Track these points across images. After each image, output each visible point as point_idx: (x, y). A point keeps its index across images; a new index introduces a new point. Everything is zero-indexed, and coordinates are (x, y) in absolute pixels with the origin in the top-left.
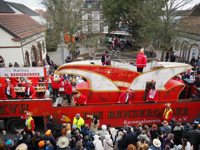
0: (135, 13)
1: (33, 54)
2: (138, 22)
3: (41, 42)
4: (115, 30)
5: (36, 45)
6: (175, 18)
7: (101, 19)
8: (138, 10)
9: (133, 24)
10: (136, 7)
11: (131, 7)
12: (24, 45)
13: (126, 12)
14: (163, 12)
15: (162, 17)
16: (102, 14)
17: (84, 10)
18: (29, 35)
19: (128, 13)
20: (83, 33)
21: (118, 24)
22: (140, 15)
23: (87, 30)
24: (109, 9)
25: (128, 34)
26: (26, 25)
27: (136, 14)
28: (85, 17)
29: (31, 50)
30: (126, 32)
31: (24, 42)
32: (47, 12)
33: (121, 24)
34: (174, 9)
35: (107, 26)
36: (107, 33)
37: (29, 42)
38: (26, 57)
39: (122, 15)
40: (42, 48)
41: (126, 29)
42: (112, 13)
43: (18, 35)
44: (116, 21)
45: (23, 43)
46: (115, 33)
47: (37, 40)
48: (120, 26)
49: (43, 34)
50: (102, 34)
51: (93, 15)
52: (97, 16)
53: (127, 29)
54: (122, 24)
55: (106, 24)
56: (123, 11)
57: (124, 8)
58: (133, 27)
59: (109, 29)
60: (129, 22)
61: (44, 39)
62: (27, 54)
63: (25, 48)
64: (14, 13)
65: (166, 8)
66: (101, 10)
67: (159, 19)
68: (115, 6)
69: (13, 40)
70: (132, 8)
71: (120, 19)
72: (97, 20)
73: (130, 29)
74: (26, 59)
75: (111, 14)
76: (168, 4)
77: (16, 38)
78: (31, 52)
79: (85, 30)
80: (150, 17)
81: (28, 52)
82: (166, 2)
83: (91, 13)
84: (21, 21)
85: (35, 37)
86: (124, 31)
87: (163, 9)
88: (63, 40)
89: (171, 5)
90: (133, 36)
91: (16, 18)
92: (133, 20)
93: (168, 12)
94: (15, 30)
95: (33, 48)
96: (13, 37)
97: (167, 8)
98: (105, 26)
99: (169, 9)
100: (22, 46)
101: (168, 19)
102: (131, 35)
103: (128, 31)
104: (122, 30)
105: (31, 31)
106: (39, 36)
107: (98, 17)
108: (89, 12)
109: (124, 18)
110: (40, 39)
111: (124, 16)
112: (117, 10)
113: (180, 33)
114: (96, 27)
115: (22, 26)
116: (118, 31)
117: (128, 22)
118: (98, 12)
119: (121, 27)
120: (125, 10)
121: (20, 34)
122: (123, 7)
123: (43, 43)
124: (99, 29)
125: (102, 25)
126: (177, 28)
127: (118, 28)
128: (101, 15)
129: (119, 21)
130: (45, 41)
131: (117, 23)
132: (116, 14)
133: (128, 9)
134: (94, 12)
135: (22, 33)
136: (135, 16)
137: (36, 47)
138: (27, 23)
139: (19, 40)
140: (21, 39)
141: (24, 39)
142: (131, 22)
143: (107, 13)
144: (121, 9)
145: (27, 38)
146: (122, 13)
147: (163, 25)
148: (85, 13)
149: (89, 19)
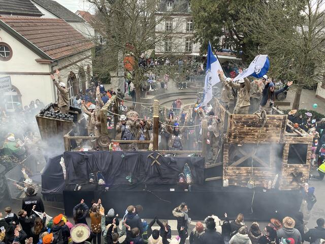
0: (249, 20)
1: (71, 87)
2: (254, 36)
3: (86, 68)
5: (76, 71)
7: (187, 30)
8: (255, 16)
9: (245, 41)
10: (252, 9)
11: (244, 10)
13: (233, 19)
14: (303, 18)
15: (299, 29)
16: (190, 22)
17: (161, 14)
18: (65, 54)
19: (236, 20)
20: (156, 53)
21: (218, 40)
22: (258, 24)
23: (163, 49)
24: (202, 13)
25: (235, 58)
26: (61, 37)
27: (251, 23)
28: (161, 27)
29: (68, 80)
30: (232, 54)
31: (56, 65)
33: (223, 39)
34: (323, 13)
35: (199, 43)
36: (198, 54)
37: (66, 67)
39: (226, 24)
40: (87, 78)
41: (232, 48)
42: (208, 21)
43: (47, 54)
44: (214, 34)
47: (79, 64)
48: (221, 44)
49: (89, 53)
50: (189, 56)
51: (174, 24)
52: (181, 25)
53: (234, 49)
54: (226, 40)
55: (197, 39)
56: (227, 16)
57: (229, 12)
58: (244, 45)
59: (201, 48)
60: (237, 36)
61: (91, 62)
64: (41, 15)
65: (307, 11)
66: (188, 15)
67: (294, 31)
68: (213, 8)
69: (37, 61)
70: (245, 12)
71: (221, 31)
72: (181, 33)
73: (238, 49)
75: (206, 22)
76: (312, 4)
77: (43, 58)
78: (68, 83)
79: (160, 49)
80: (277, 28)
82: (308, 1)
83: (172, 19)
84: (52, 31)
85: (76, 59)
86: (228, 52)
87: (302, 13)
88: (123, 66)
89: (318, 6)
90: (244, 61)
91: (44, 24)
92: (245, 34)
93: (312, 19)
94: (41, 45)
95: (72, 78)
96: (38, 57)
97: (310, 10)
98: (194, 43)
100: (53, 72)
101: (311, 31)
102: (241, 59)
103: (235, 53)
104: (225, 51)
105: (70, 48)
106: (82, 57)
107: (183, 28)
108: (167, 19)
109: (230, 29)
110: (83, 61)
111: (229, 25)
112: (217, 15)
114: (179, 45)
115: (53, 38)
116: (218, 53)
117: (235, 37)
118: (184, 18)
119: (222, 46)
120: (232, 15)
121: (51, 52)
122: (229, 8)
123: (88, 69)
124: (184, 47)
125: (189, 42)
127: (217, 47)
128: (188, 24)
129: (220, 34)
130: (91, 66)
131: (216, 38)
132: (216, 21)
133: (237, 12)
134: (176, 19)
135: (54, 51)
136: (250, 26)
137: (76, 75)
138: (61, 34)
139: (49, 62)
140: (52, 61)
141: (56, 61)
142: (241, 36)
143: (199, 21)
144: (224, 14)
145: (61, 59)
146: (226, 21)
147: (300, 42)
148: (161, 20)
149: (167, 30)
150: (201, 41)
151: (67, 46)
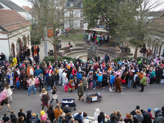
0: (112, 12)
1: (18, 46)
2: (115, 21)
3: (26, 36)
4: (94, 27)
5: (21, 38)
6: (148, 18)
7: (81, 16)
8: (115, 10)
9: (110, 22)
10: (113, 7)
11: (109, 7)
12: (10, 38)
13: (104, 11)
14: (138, 12)
15: (136, 17)
16: (82, 13)
17: (67, 8)
18: (15, 28)
19: (106, 12)
21: (97, 22)
22: (117, 14)
23: (68, 26)
24: (88, 8)
25: (106, 31)
26: (13, 20)
27: (113, 14)
28: (67, 14)
29: (17, 42)
30: (104, 29)
31: (10, 34)
32: (33, 9)
33: (99, 21)
34: (147, 10)
35: (87, 23)
36: (87, 29)
37: (16, 35)
38: (11, 49)
39: (101, 14)
40: (27, 41)
41: (104, 26)
42: (92, 12)
43: (5, 28)
44: (95, 19)
45: (10, 36)
46: (93, 30)
47: (23, 34)
49: (29, 28)
50: (82, 30)
51: (74, 13)
52: (78, 13)
53: (105, 26)
54: (101, 22)
55: (86, 21)
56: (101, 10)
57: (102, 8)
58: (110, 24)
59: (88, 26)
61: (30, 32)
62: (13, 46)
63: (11, 41)
64: (3, 8)
65: (140, 9)
66: (82, 9)
67: (134, 18)
68: (94, 6)
70: (110, 8)
71: (98, 17)
72: (78, 18)
73: (107, 27)
74: (11, 50)
75: (90, 12)
76: (142, 5)
77: (3, 31)
78: (17, 44)
79: (67, 26)
80: (126, 17)
81: (14, 44)
82: (140, 4)
83: (73, 11)
84: (9, 16)
85: (21, 31)
86: (102, 28)
87: (138, 10)
88: (47, 35)
89: (145, 6)
90: (110, 33)
91: (4, 13)
92: (110, 19)
93: (142, 13)
94: (2, 23)
95: (19, 41)
97: (141, 8)
98: (85, 23)
99: (143, 9)
100: (8, 39)
101: (142, 19)
102: (108, 32)
104: (100, 28)
105: (18, 25)
106: (25, 30)
107: (79, 15)
108: (70, 10)
109: (102, 16)
110: (25, 32)
111: (102, 14)
112: (96, 9)
113: (152, 32)
114: (77, 24)
115: (9, 20)
116: (97, 28)
117: (105, 20)
118: (79, 10)
119: (99, 25)
120: (103, 10)
121: (8, 27)
122: (102, 6)
123: (28, 36)
124: (79, 25)
125: (82, 22)
126: (150, 27)
127: (96, 25)
130: (30, 35)
131: (96, 20)
132: (95, 12)
133: (106, 8)
134: (75, 10)
135: (9, 27)
136: (112, 15)
137: (22, 40)
138: (14, 18)
139: (6, 33)
140: (8, 32)
141: (11, 32)
142: (108, 20)
143: (87, 12)
144: (99, 9)
145: (13, 31)
146: (100, 12)
147: (137, 24)
148: (67, 11)
149: (70, 16)
150: (88, 22)
151: (16, 24)
